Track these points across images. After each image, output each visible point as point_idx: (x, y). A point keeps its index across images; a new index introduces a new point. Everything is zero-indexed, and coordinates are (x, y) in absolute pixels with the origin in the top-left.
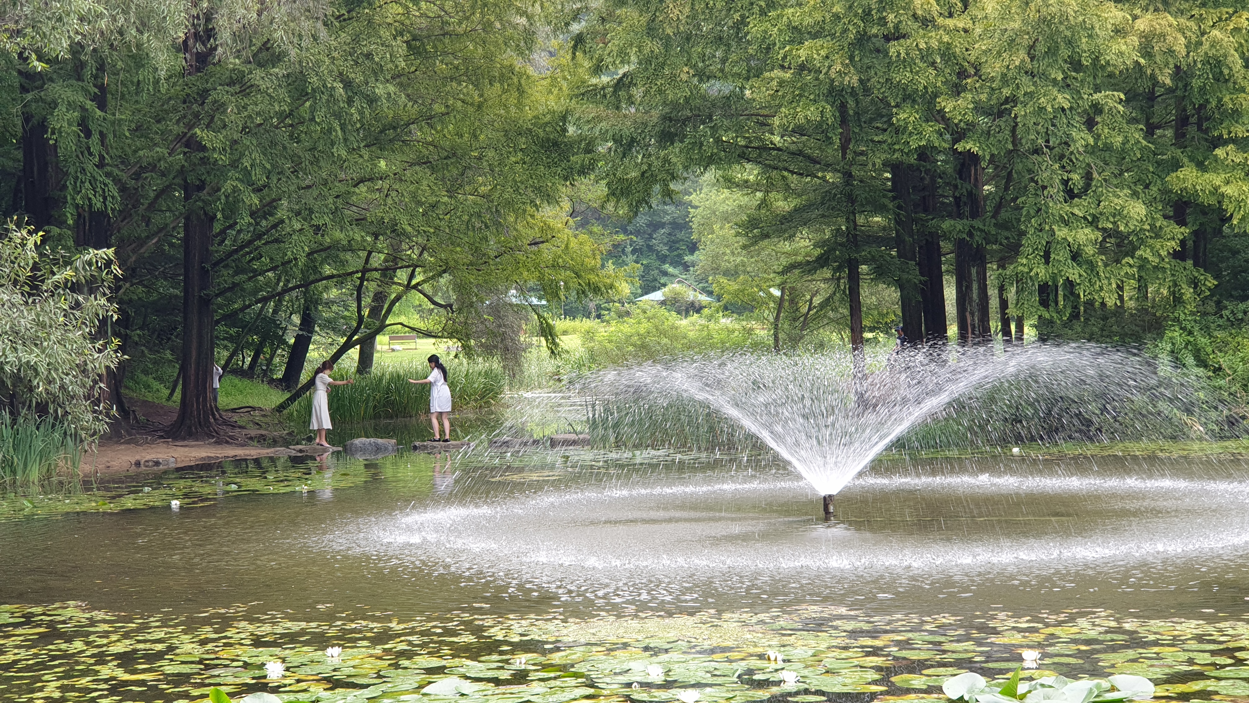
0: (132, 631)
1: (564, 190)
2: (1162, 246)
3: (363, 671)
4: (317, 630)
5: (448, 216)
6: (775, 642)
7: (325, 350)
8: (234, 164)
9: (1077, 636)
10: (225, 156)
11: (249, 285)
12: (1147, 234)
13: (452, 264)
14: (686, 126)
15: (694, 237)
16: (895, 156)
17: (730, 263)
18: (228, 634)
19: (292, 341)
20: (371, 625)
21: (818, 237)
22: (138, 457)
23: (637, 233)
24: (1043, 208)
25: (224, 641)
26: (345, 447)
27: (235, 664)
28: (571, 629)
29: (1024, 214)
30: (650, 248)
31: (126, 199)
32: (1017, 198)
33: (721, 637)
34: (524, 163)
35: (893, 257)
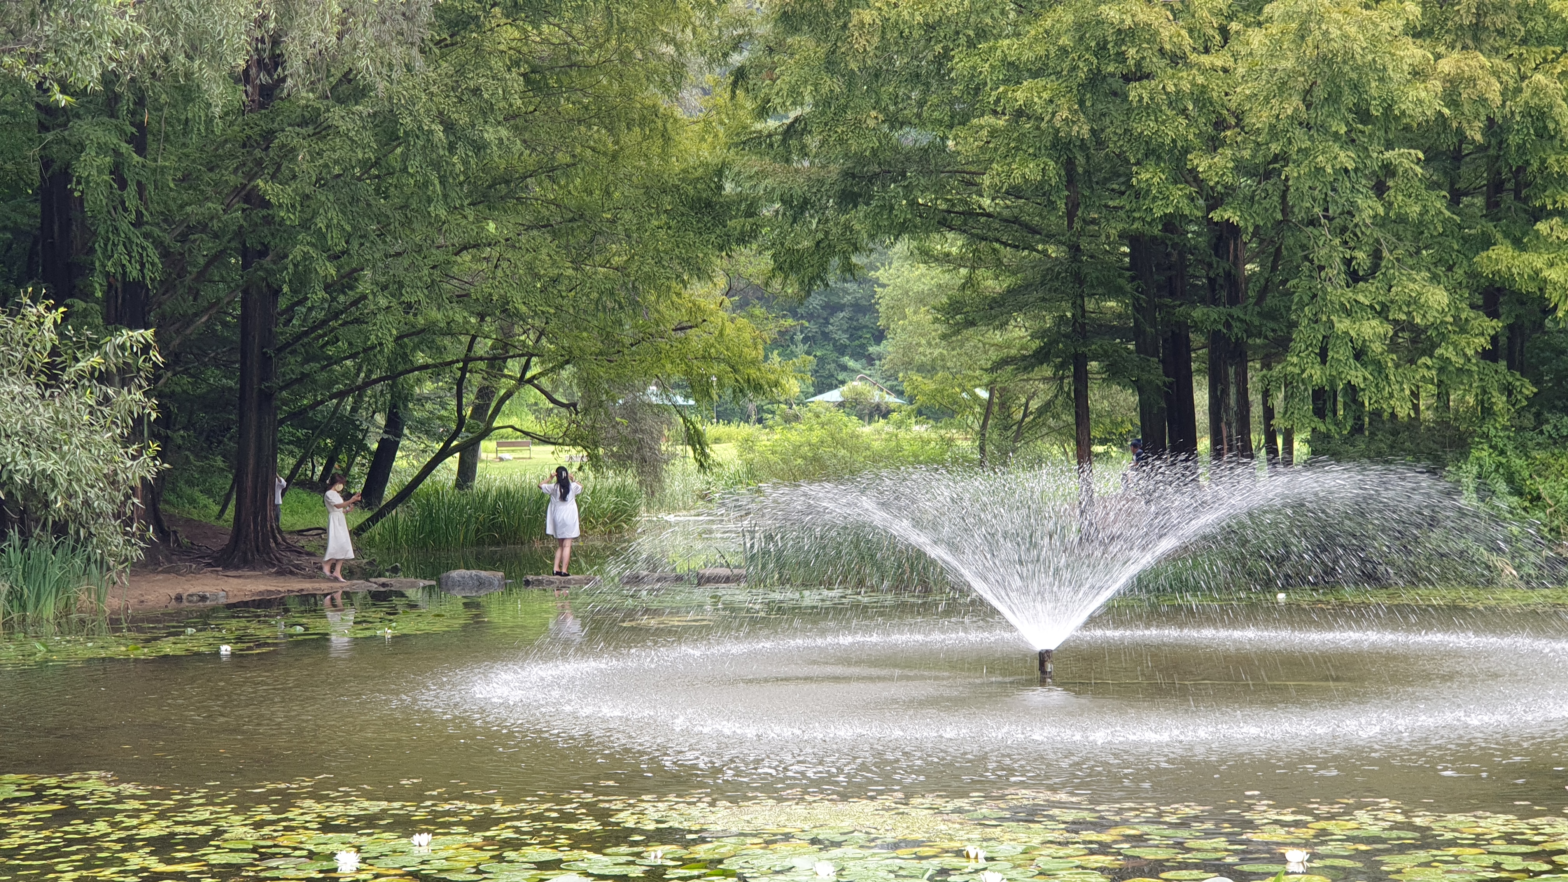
0: (169, 810)
1: (719, 263)
2: (1468, 344)
3: (458, 865)
4: (401, 812)
5: (573, 293)
6: (976, 834)
7: (416, 457)
8: (306, 225)
9: (1356, 833)
10: (294, 214)
11: (323, 376)
12: (1450, 328)
13: (577, 353)
14: (873, 184)
15: (881, 323)
16: (1135, 226)
17: (925, 356)
18: (290, 815)
19: (375, 446)
20: (469, 807)
21: (1037, 325)
22: (179, 590)
23: (810, 317)
24: (1320, 293)
25: (284, 824)
26: (439, 581)
27: (298, 853)
28: (719, 815)
29: (1296, 300)
30: (826, 336)
31: (169, 267)
32: (1287, 280)
33: (908, 827)
34: (670, 228)
35: (1130, 352)
